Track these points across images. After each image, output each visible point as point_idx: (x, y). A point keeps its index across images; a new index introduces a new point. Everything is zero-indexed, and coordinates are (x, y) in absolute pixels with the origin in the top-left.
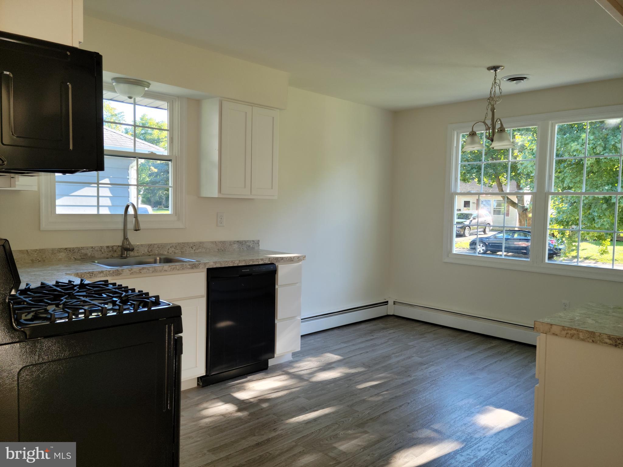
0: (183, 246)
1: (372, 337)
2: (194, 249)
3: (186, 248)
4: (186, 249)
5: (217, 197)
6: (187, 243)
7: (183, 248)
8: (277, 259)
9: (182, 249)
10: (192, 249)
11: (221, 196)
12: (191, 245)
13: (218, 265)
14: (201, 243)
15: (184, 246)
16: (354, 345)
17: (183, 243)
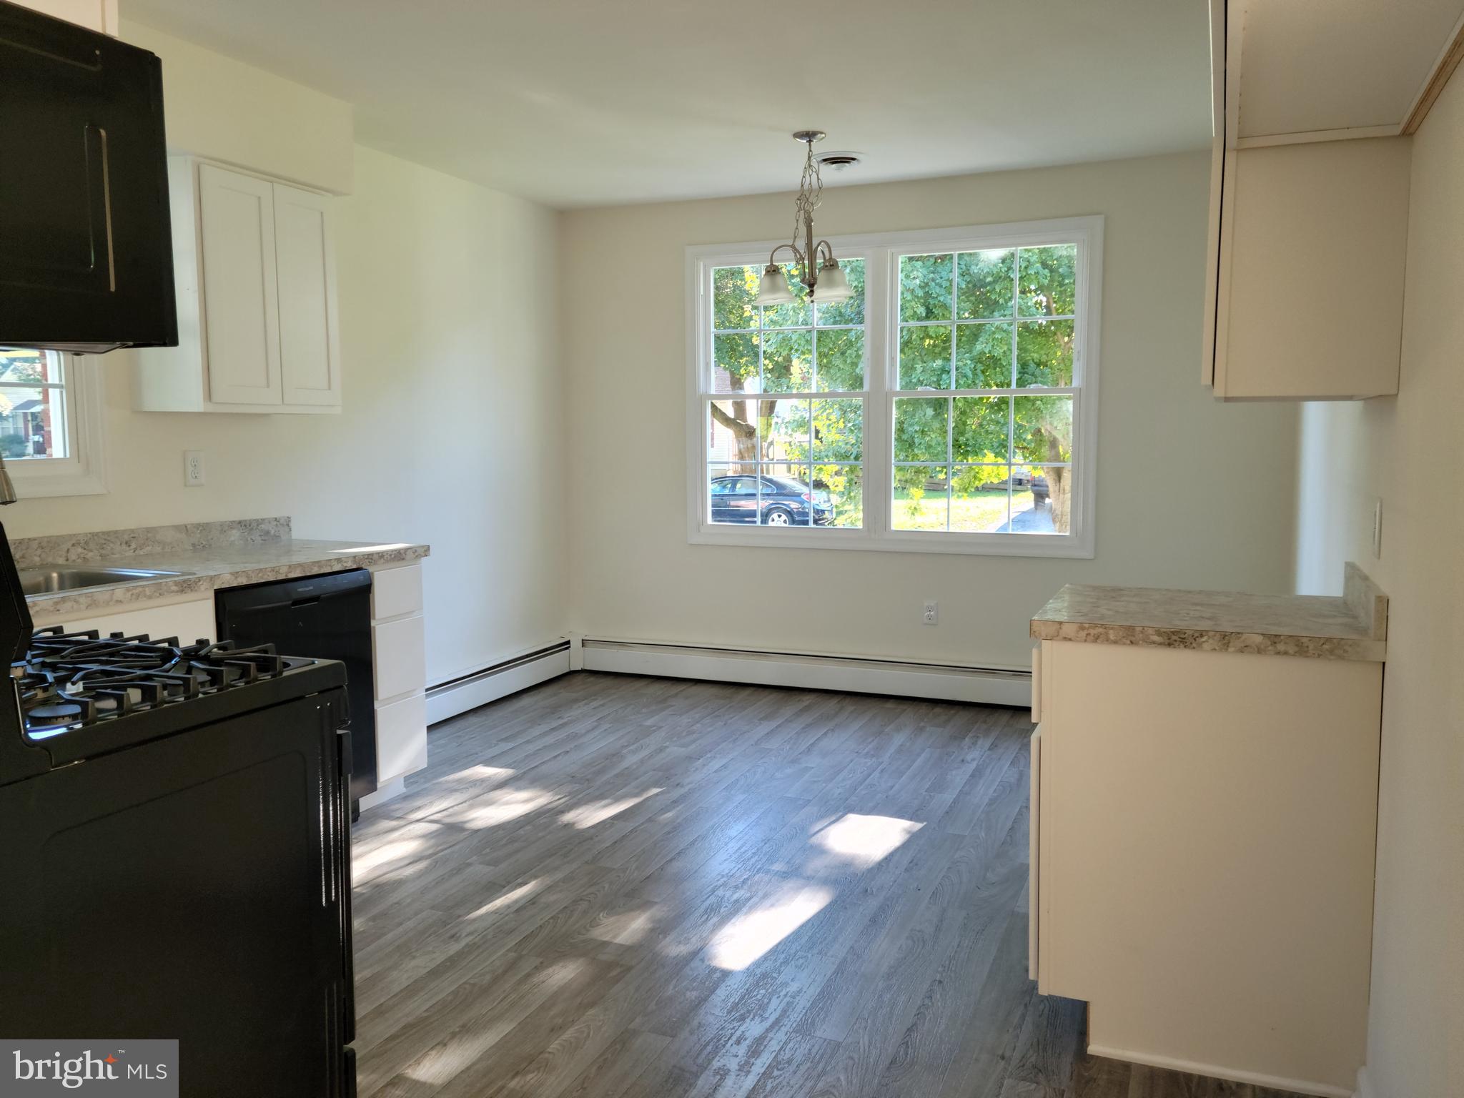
0: (103, 542)
1: (561, 722)
2: (133, 546)
3: (112, 545)
4: (112, 549)
5: (202, 410)
6: (116, 532)
7: (105, 546)
8: (370, 556)
9: (103, 548)
10: (128, 548)
11: (211, 408)
12: (126, 537)
13: (243, 581)
14: (149, 530)
15: (108, 540)
16: (528, 742)
17: (103, 533)
